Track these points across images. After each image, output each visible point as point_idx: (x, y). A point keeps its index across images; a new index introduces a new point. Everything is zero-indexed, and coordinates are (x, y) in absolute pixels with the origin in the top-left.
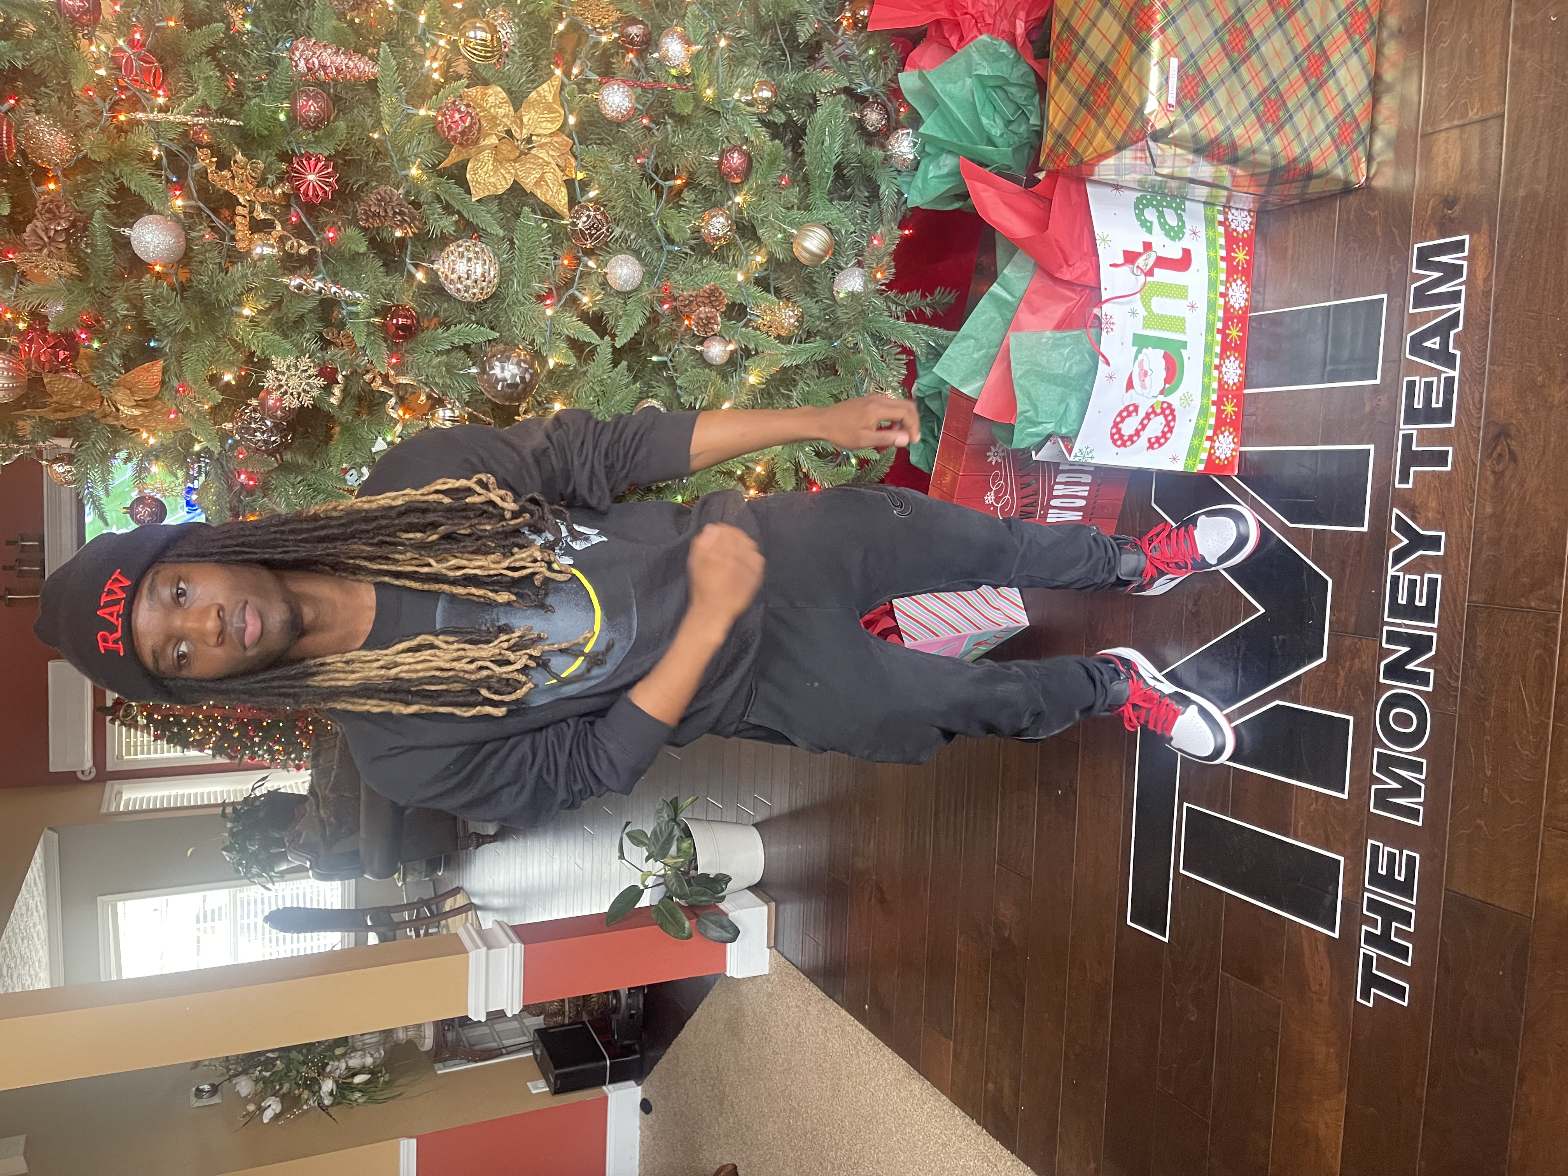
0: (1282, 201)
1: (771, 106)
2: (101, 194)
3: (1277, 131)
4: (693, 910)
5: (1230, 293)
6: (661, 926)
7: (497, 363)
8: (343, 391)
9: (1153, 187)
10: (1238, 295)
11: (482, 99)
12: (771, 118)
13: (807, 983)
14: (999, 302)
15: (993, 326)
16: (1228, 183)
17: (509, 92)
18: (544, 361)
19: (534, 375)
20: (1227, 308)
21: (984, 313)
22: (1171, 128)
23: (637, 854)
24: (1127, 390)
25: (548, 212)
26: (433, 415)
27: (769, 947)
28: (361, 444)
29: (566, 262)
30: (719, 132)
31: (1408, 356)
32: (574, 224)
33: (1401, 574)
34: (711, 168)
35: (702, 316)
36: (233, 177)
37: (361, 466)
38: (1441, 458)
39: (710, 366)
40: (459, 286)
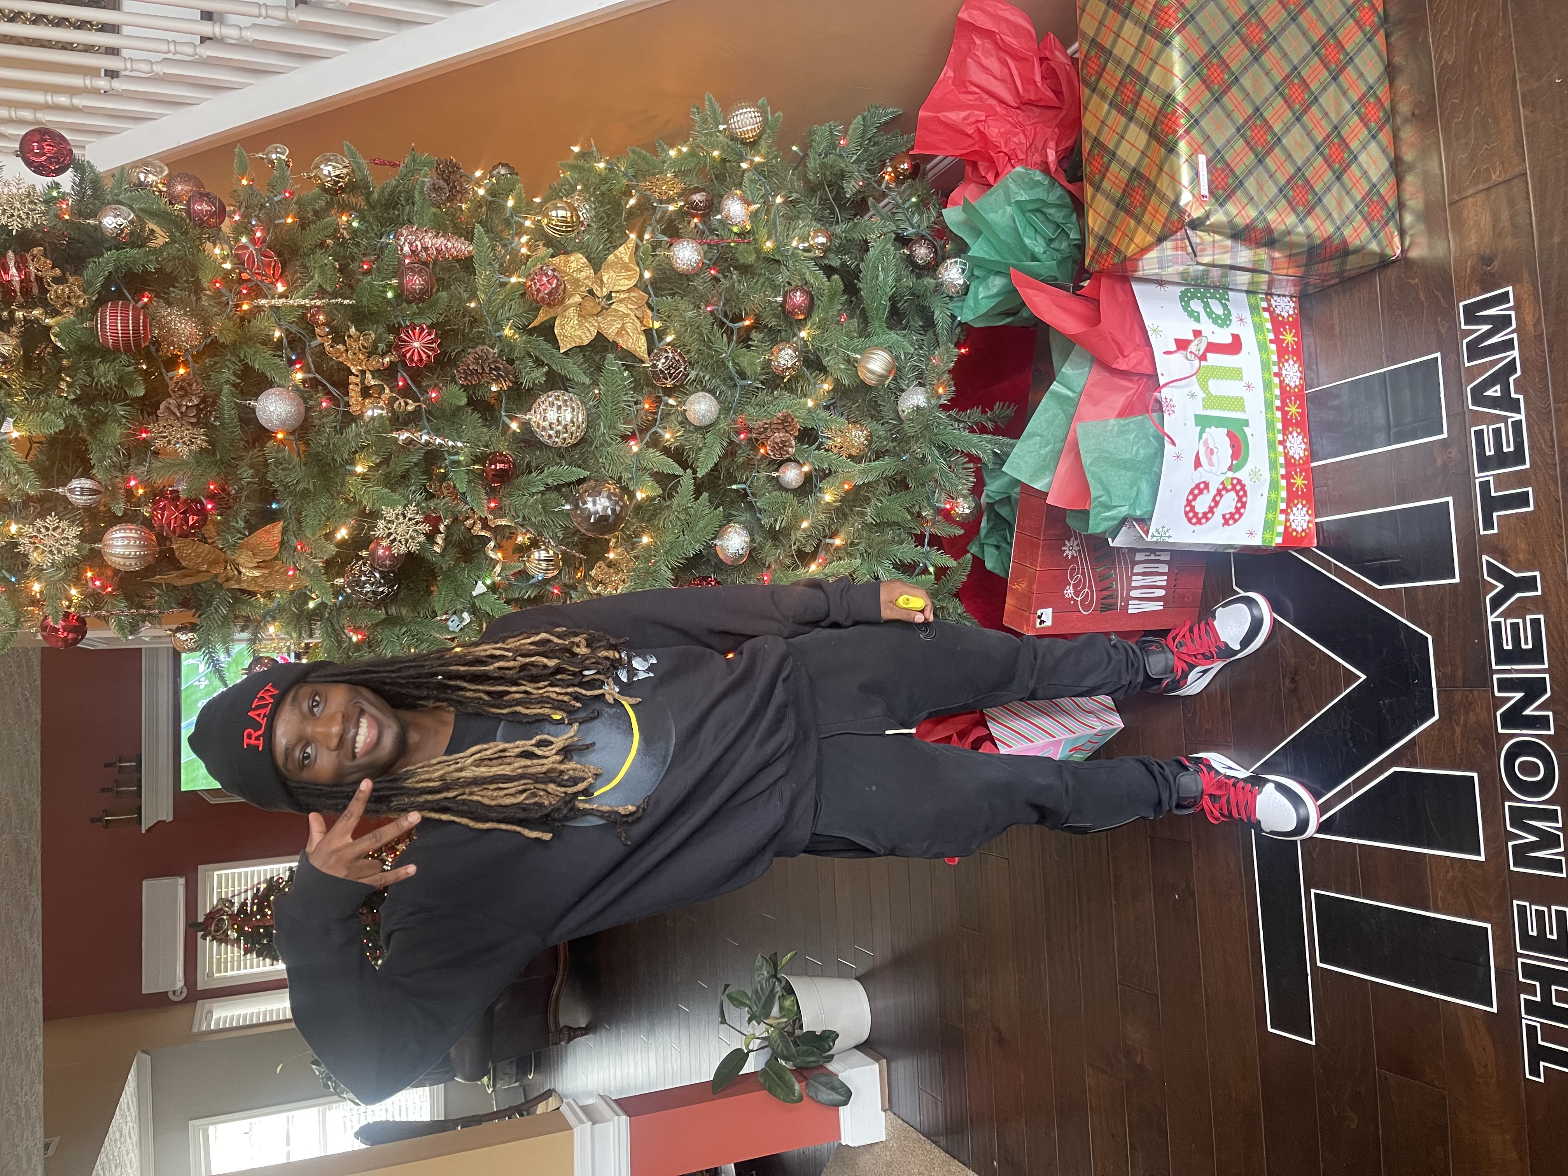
0: (1323, 281)
1: (826, 250)
2: (228, 374)
3: (1309, 213)
4: (801, 1072)
5: (1284, 372)
6: (771, 1091)
7: (590, 499)
8: (445, 539)
9: (1196, 279)
10: (1292, 374)
11: (566, 265)
12: (827, 262)
13: (929, 1145)
14: (1061, 399)
15: (1057, 422)
16: (1266, 267)
17: (589, 258)
18: (632, 495)
19: (624, 507)
20: (1283, 386)
21: (1046, 411)
22: (1207, 216)
23: (738, 1016)
24: (1196, 469)
25: (629, 359)
26: (529, 557)
27: (884, 1110)
28: (461, 590)
29: (647, 406)
30: (780, 279)
31: (1471, 407)
32: (654, 366)
33: (1502, 620)
34: (776, 309)
35: (778, 440)
36: (347, 351)
37: (462, 611)
38: (1523, 500)
39: (787, 490)
40: (551, 432)
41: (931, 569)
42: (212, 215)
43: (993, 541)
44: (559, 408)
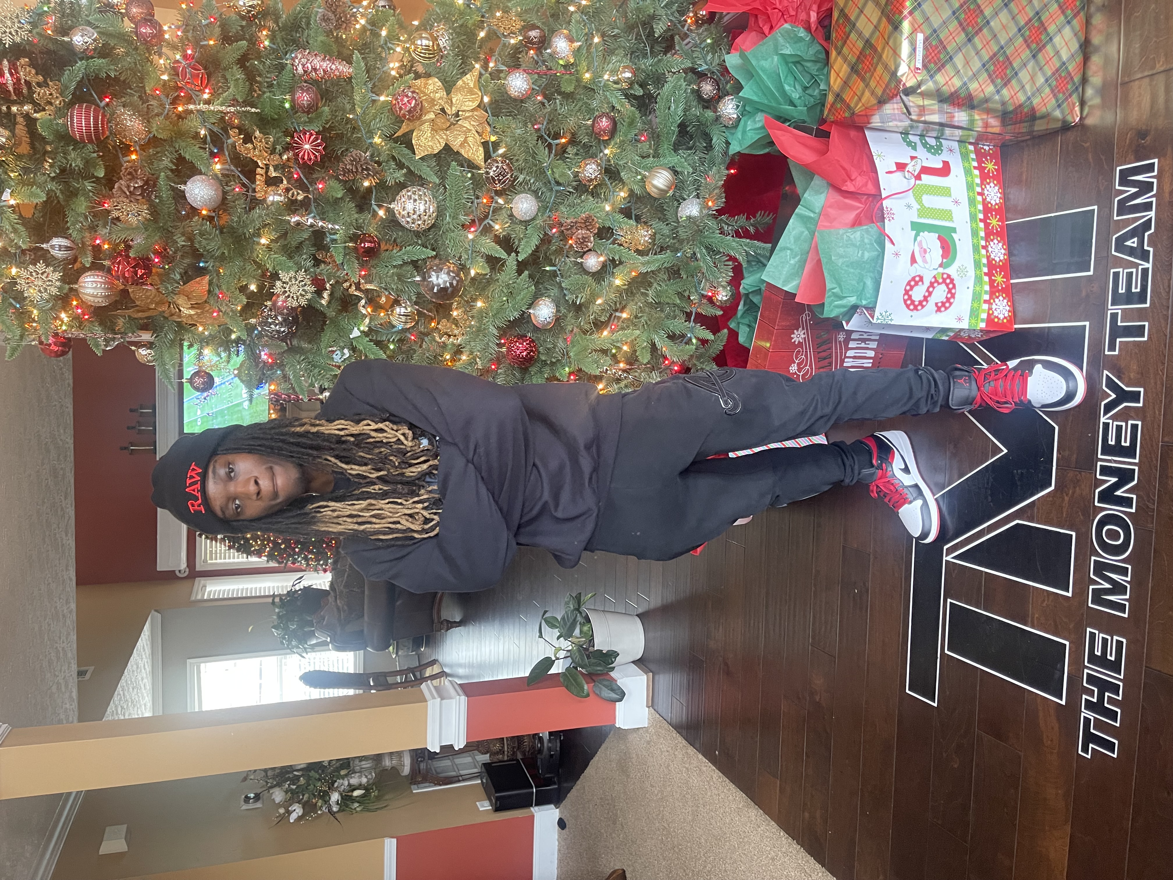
0: (1017, 137)
1: (631, 84)
2: (166, 162)
3: (1005, 85)
4: (591, 677)
5: (986, 192)
6: (567, 687)
7: (433, 273)
8: (330, 295)
10: (993, 194)
11: (425, 87)
12: (632, 92)
13: (675, 734)
15: (802, 238)
17: (444, 81)
18: (467, 271)
19: (459, 282)
20: (985, 204)
21: (795, 228)
22: (919, 86)
23: (551, 634)
24: (912, 264)
25: (469, 165)
26: (392, 311)
27: (648, 707)
28: (343, 332)
29: (485, 201)
30: (595, 104)
31: (1113, 253)
32: (487, 173)
33: (1110, 421)
34: (586, 130)
35: (580, 236)
36: (254, 148)
37: (343, 348)
38: (1139, 331)
39: (588, 273)
40: (408, 219)
41: (694, 341)
42: (152, 36)
43: (746, 321)
44: (415, 200)
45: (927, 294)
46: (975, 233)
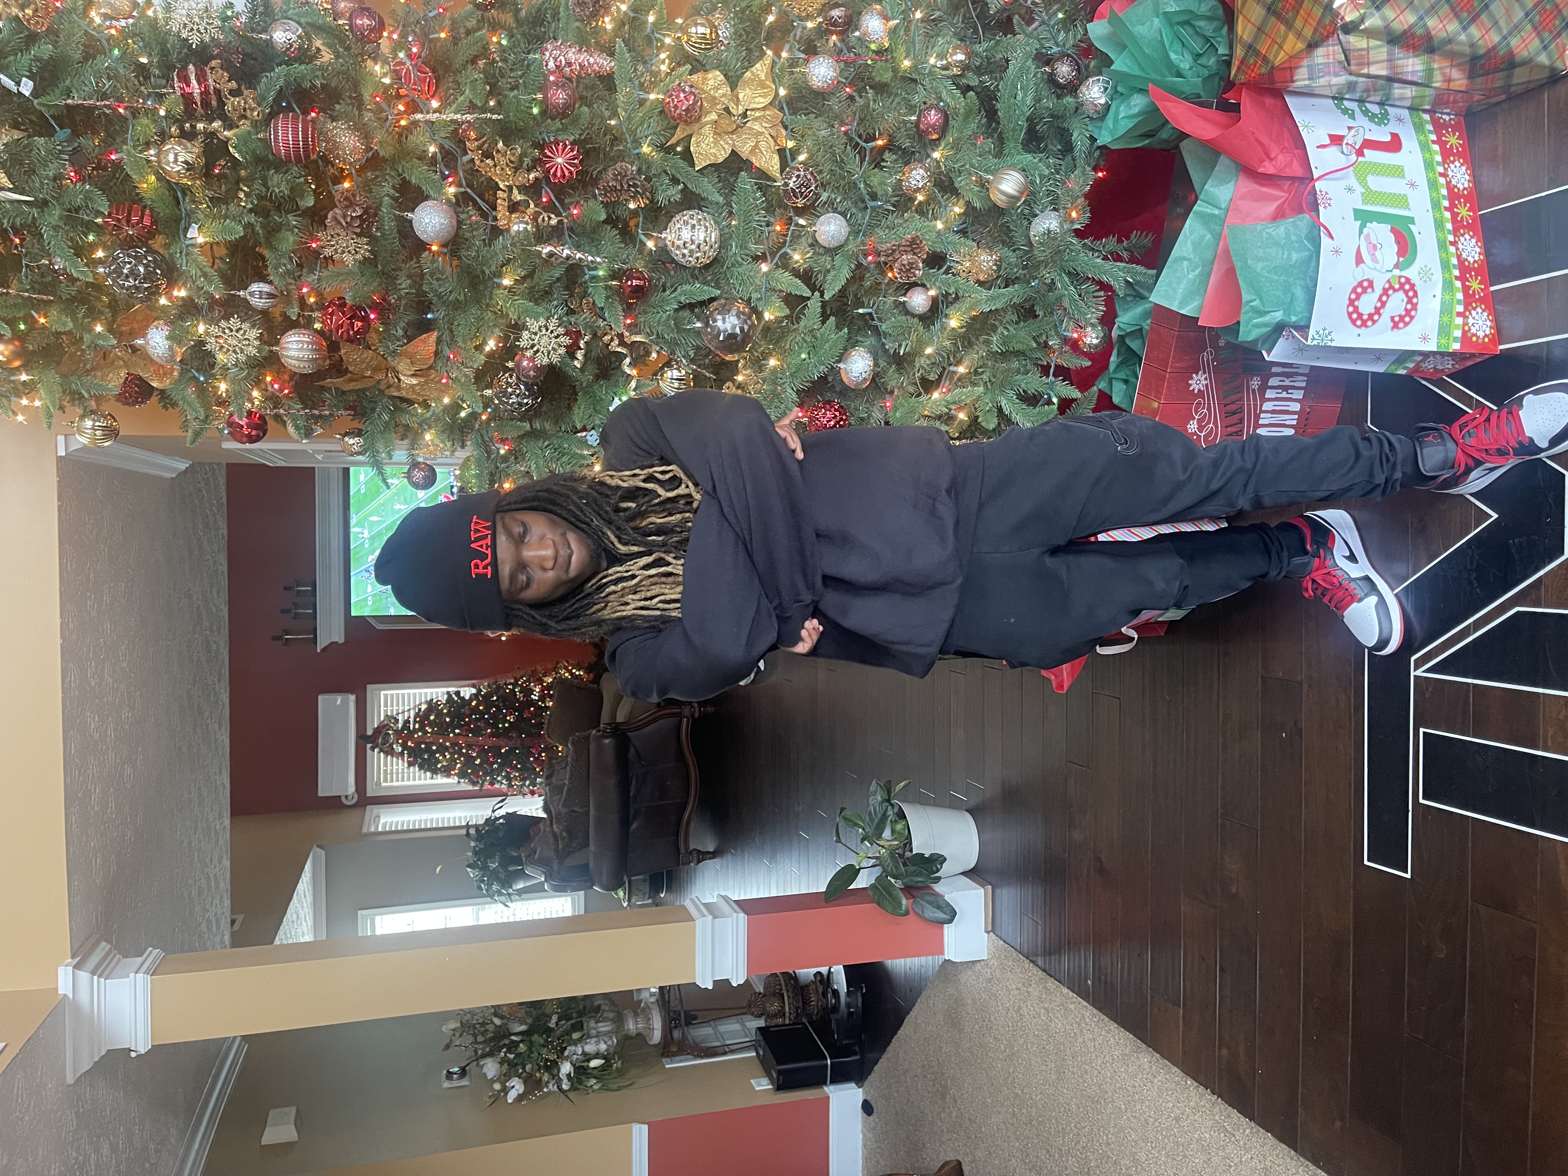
0: (1489, 97)
1: (965, 67)
2: (387, 188)
3: (1474, 20)
4: (909, 890)
6: (879, 904)
7: (719, 317)
8: (585, 355)
11: (704, 82)
12: (964, 81)
13: (1027, 964)
15: (1204, 241)
17: (727, 75)
18: (760, 316)
19: (752, 327)
20: (1451, 187)
21: (1191, 232)
22: (1362, 19)
23: (853, 836)
25: (762, 177)
26: (662, 375)
27: (988, 932)
28: (598, 405)
29: (778, 228)
30: (916, 99)
32: (786, 184)
34: (910, 129)
35: (905, 262)
36: (495, 166)
39: (913, 315)
40: (685, 251)
41: (1055, 400)
42: (372, 30)
43: (1122, 376)
44: (693, 227)
45: (1379, 305)
46: (1439, 225)
